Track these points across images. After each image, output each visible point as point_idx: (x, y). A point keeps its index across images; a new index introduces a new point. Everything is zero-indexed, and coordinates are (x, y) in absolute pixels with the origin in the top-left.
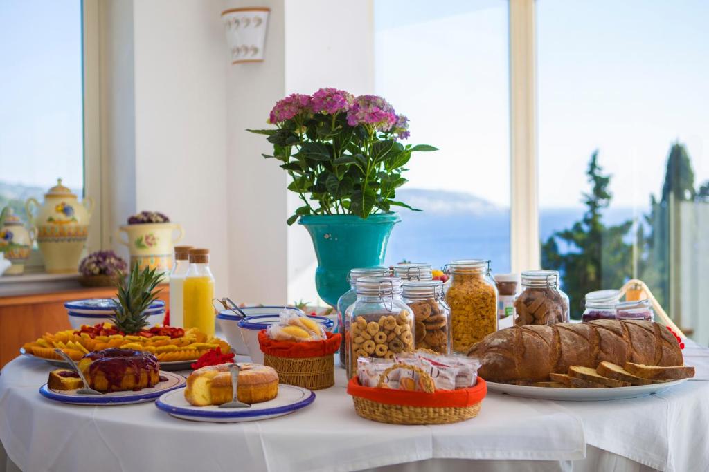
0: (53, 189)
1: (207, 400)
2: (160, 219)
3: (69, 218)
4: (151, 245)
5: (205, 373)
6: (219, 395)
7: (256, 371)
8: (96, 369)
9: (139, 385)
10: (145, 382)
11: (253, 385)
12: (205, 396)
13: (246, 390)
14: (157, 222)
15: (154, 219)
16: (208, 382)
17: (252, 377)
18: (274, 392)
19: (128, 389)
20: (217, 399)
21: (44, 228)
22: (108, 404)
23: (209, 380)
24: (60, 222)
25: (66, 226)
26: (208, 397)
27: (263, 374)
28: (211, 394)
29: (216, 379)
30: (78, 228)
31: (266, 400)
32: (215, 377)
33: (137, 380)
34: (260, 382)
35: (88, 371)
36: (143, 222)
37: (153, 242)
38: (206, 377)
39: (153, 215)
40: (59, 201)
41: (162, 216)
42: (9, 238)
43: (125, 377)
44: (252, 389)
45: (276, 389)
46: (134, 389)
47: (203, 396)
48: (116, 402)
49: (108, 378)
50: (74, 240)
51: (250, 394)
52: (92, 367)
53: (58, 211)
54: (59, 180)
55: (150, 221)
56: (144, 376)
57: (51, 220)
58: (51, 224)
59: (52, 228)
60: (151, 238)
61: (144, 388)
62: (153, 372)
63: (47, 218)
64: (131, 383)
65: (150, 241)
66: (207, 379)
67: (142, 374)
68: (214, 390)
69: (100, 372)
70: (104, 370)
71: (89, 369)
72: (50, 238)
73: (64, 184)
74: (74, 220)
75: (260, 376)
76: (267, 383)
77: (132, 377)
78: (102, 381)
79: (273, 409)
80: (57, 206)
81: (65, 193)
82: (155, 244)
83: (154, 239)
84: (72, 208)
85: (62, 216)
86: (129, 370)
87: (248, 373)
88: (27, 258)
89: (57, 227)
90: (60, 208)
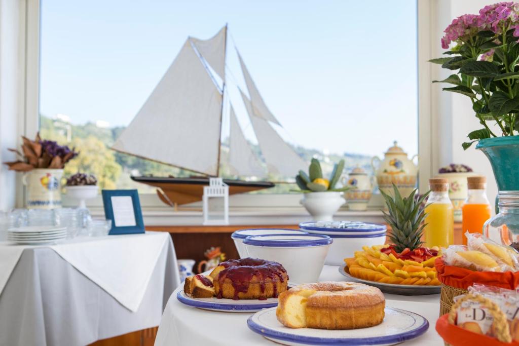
0: (390, 149)
1: (302, 322)
2: (463, 169)
3: (399, 170)
4: (455, 190)
5: (300, 291)
6: (314, 317)
7: (358, 292)
8: (225, 276)
9: (265, 294)
10: (271, 292)
11: (354, 307)
12: (300, 316)
13: (346, 313)
14: (460, 172)
15: (457, 170)
16: (303, 301)
17: (352, 298)
18: (379, 317)
19: (254, 298)
20: (312, 321)
21: (381, 177)
22: (231, 311)
23: (305, 298)
24: (392, 173)
25: (395, 175)
26: (303, 318)
27: (366, 296)
28: (306, 315)
29: (312, 298)
30: (406, 178)
31: (370, 325)
32: (311, 296)
33: (262, 289)
34: (363, 303)
35: (217, 278)
36: (449, 172)
37: (457, 188)
38: (301, 295)
39: (457, 166)
40: (392, 158)
41: (466, 167)
42: (354, 184)
43: (251, 286)
44: (353, 313)
45: (382, 313)
46: (260, 298)
47: (297, 317)
48: (239, 309)
49: (234, 286)
50: (403, 187)
51: (351, 318)
52: (221, 274)
53: (391, 165)
54: (395, 142)
55: (454, 171)
56: (269, 286)
57: (386, 171)
58: (385, 175)
59: (387, 178)
60: (455, 185)
61: (269, 298)
62: (279, 282)
63: (383, 170)
64: (257, 292)
65: (454, 187)
66: (302, 298)
67: (267, 284)
68: (309, 310)
69: (227, 280)
70: (231, 278)
71: (218, 275)
72: (386, 185)
73: (399, 145)
74: (402, 171)
75: (363, 298)
76: (371, 306)
77: (257, 286)
78: (228, 289)
79: (378, 338)
80: (391, 161)
81: (398, 151)
82: (459, 190)
83: (457, 186)
84: (401, 163)
85: (393, 169)
86: (254, 279)
87: (349, 293)
88: (368, 199)
89: (390, 176)
90: (392, 163)
